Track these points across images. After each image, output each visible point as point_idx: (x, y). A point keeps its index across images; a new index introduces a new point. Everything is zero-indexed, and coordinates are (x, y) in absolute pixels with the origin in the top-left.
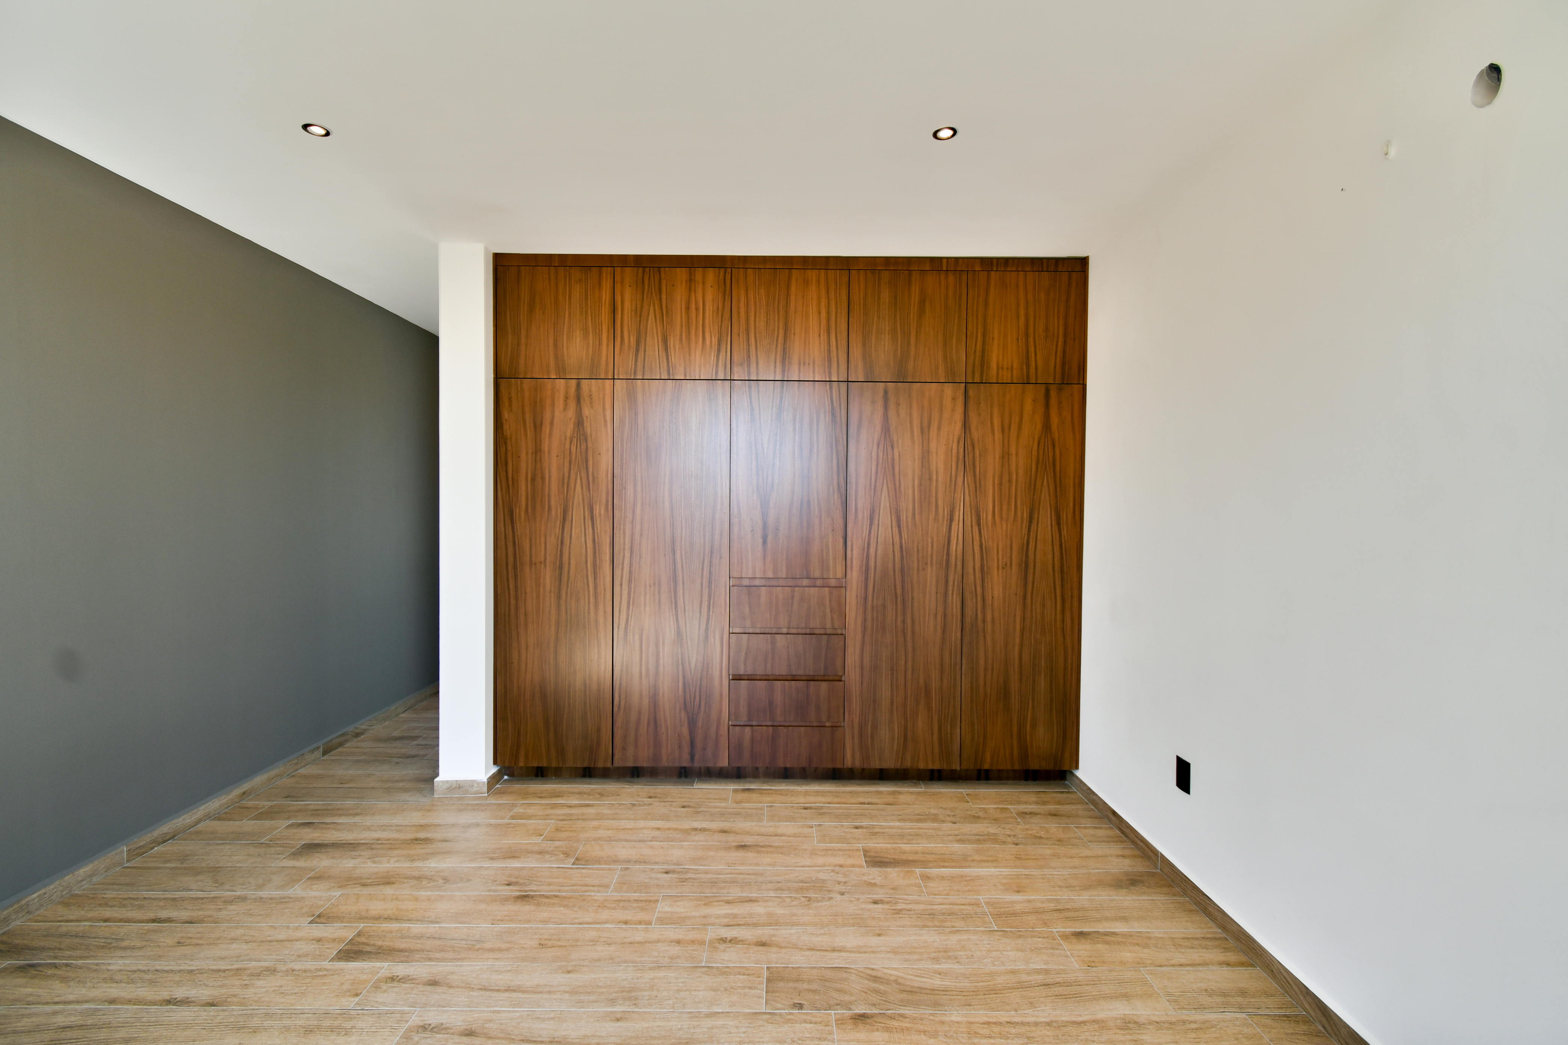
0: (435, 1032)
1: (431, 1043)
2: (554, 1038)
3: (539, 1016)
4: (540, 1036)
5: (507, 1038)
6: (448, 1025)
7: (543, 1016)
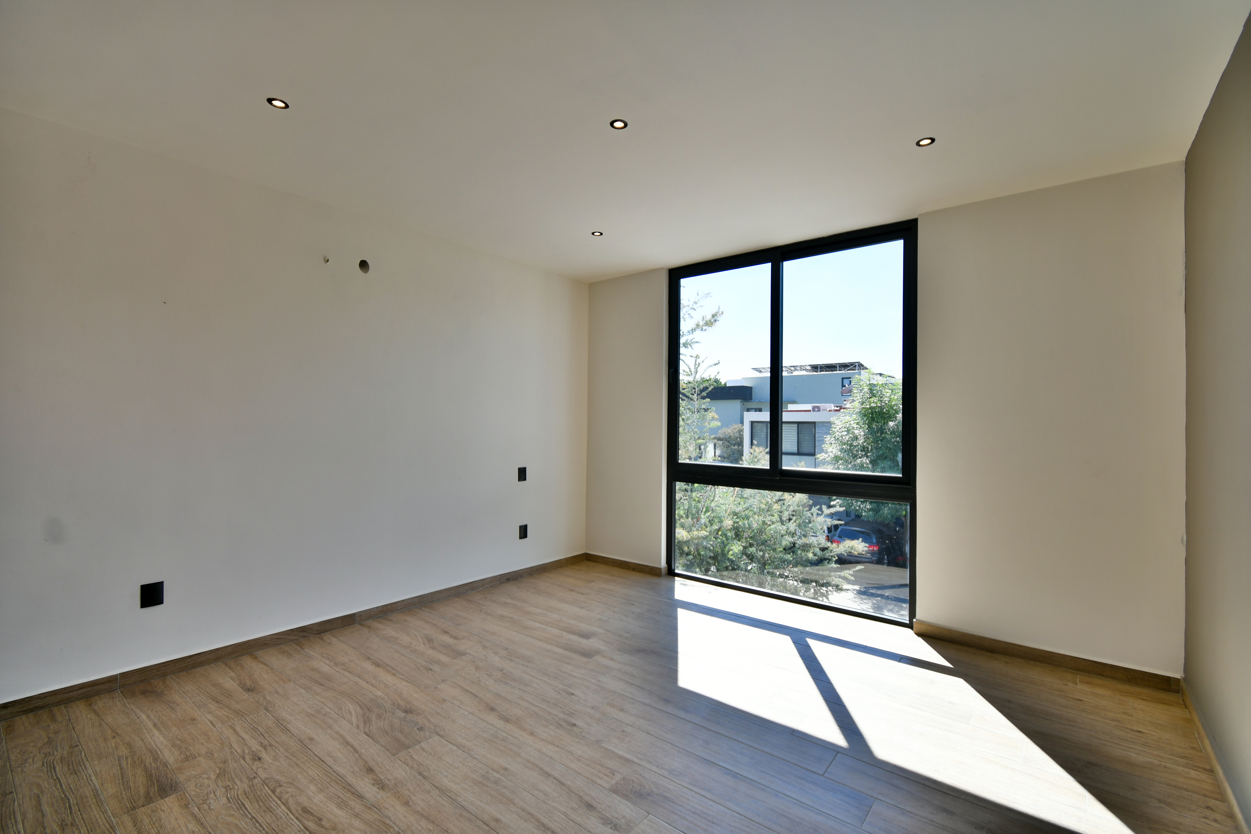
0: (610, 820)
1: (615, 813)
2: (547, 777)
3: (544, 796)
4: (553, 782)
5: (570, 791)
6: (600, 821)
7: (541, 795)
